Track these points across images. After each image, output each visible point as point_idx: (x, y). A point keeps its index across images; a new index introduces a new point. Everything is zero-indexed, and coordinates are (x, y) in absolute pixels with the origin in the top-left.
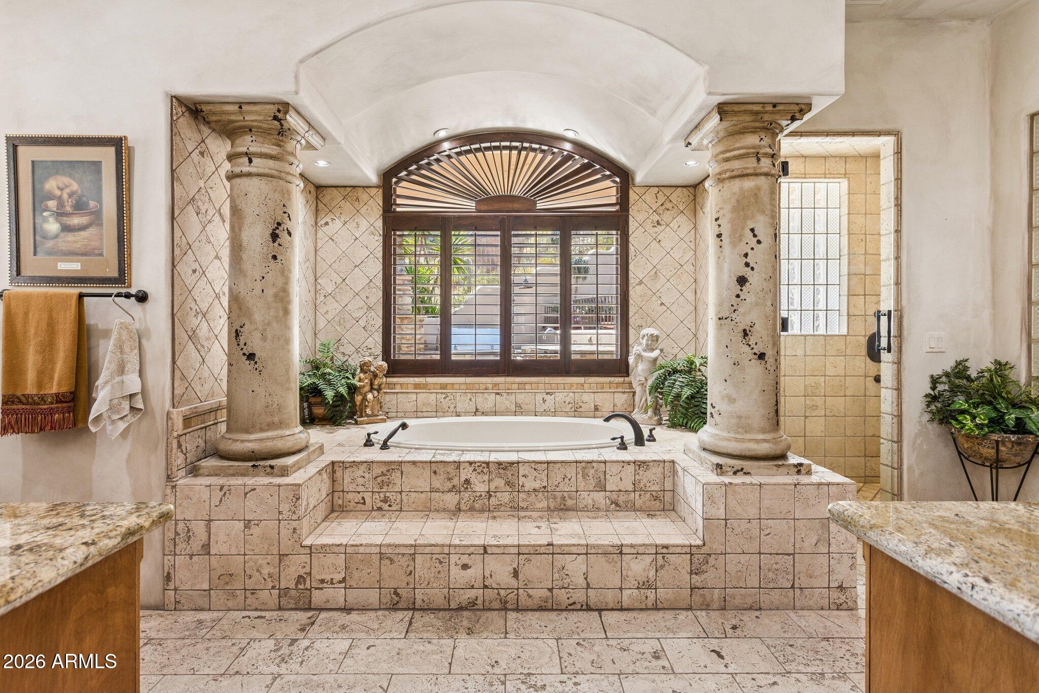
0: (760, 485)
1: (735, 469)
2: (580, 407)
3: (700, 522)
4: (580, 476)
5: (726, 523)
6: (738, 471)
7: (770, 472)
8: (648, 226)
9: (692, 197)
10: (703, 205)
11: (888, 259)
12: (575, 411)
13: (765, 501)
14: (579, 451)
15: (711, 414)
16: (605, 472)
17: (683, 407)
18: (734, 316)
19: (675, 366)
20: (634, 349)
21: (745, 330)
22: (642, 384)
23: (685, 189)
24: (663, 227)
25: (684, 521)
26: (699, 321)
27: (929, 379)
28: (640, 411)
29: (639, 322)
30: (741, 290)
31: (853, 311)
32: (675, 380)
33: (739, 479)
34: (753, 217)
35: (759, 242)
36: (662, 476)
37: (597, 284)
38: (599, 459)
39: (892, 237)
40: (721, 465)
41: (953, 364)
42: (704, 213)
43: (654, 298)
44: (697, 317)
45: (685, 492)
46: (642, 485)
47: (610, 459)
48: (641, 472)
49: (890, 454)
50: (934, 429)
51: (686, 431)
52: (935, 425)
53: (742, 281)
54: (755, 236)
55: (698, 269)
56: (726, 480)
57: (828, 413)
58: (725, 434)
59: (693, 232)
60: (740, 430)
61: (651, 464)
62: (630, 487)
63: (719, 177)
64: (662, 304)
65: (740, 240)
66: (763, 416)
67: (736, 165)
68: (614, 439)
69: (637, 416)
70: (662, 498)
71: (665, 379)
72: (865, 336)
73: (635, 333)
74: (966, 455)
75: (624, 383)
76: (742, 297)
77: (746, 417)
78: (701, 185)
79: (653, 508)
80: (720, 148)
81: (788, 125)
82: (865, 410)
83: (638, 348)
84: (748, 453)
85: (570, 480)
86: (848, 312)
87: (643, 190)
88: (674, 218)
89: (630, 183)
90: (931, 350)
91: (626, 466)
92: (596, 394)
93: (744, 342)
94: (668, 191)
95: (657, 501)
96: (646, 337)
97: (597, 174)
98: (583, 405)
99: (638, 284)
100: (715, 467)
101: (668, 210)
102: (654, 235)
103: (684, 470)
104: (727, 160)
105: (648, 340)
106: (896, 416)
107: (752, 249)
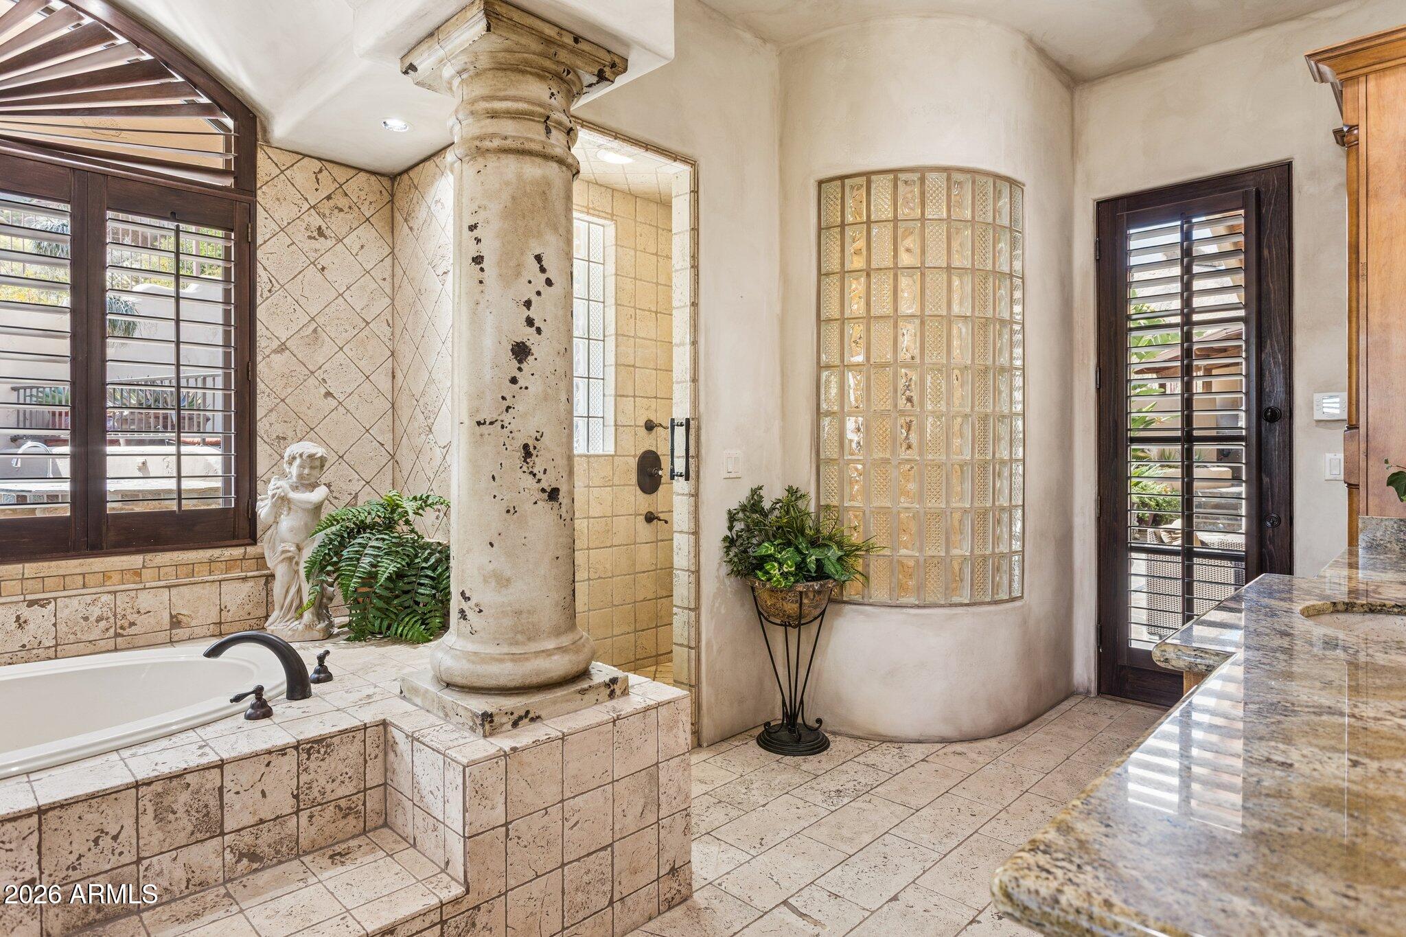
0: (563, 738)
1: (515, 716)
2: (132, 624)
3: (456, 848)
4: (148, 820)
5: (507, 830)
6: (521, 718)
7: (571, 706)
8: (300, 236)
9: (386, 197)
10: (409, 214)
11: (682, 344)
12: (117, 635)
13: (569, 765)
14: (141, 750)
15: (462, 612)
16: (221, 789)
17: (380, 597)
18: (507, 418)
19: (362, 517)
20: (271, 486)
21: (526, 446)
22: (290, 559)
23: (373, 178)
24: (329, 243)
25: (414, 845)
26: (399, 431)
27: (726, 516)
28: (284, 616)
29: (279, 429)
30: (520, 369)
31: (622, 420)
32: (364, 546)
33: (526, 736)
34: (539, 234)
35: (549, 282)
36: (361, 760)
37: (178, 343)
38: (204, 761)
39: (687, 310)
40: (491, 715)
41: (747, 493)
42: (411, 229)
43: (312, 381)
44: (397, 423)
45: (415, 784)
46: (315, 793)
47: (234, 754)
48: (313, 765)
49: (686, 627)
50: (731, 583)
51: (386, 644)
52: (733, 578)
53: (521, 351)
54: (543, 270)
55: (398, 332)
56: (504, 742)
57: (592, 576)
58: (492, 650)
59: (388, 261)
60: (519, 637)
61: (336, 740)
62: (288, 806)
63: (477, 143)
64: (328, 394)
65: (518, 275)
66: (557, 604)
67: (509, 127)
68: (238, 699)
69: (277, 627)
70: (361, 807)
71: (342, 545)
72: (634, 456)
73: (270, 451)
74: (766, 615)
75: (244, 558)
76: (521, 383)
77: (529, 612)
78: (405, 177)
79: (340, 836)
80: (479, 89)
81: (590, 86)
82: (634, 565)
83: (279, 483)
84: (535, 680)
85: (115, 838)
86: (616, 421)
87: (288, 159)
88: (352, 230)
89: (260, 136)
90: (728, 475)
91: (276, 760)
92: (174, 591)
93: (525, 468)
94: (341, 174)
95: (351, 817)
96: (298, 461)
97: (177, 95)
98: (139, 620)
99: (275, 351)
100: (479, 721)
101: (341, 210)
102: (313, 256)
103: (413, 738)
104: (494, 115)
105: (302, 466)
106: (693, 572)
107: (539, 293)
